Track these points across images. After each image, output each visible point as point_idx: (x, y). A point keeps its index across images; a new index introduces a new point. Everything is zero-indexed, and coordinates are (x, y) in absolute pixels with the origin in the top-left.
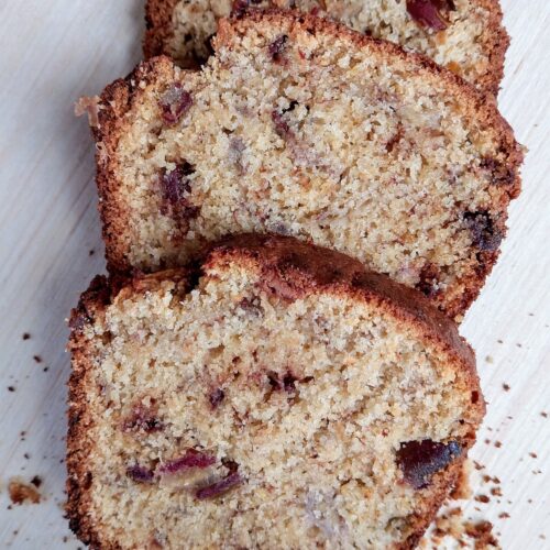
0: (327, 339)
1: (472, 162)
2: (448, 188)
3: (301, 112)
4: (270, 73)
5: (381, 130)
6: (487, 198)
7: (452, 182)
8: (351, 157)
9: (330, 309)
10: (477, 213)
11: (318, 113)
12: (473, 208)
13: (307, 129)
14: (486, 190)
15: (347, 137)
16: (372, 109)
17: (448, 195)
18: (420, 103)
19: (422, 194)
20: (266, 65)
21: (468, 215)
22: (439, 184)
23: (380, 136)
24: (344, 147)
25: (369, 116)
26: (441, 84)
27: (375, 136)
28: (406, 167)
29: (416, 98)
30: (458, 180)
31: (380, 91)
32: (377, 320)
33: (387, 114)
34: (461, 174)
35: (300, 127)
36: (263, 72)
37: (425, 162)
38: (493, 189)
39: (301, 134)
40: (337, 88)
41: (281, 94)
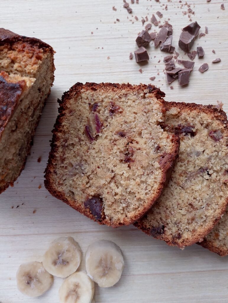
1: (181, 231)
2: (174, 222)
3: (207, 177)
5: (197, 202)
6: (168, 234)
7: (175, 223)
8: (189, 192)
10: (163, 230)
11: (205, 183)
12: (166, 229)
13: (201, 178)
14: (171, 234)
15: (196, 191)
16: (204, 201)
17: (171, 221)
18: (204, 217)
19: (173, 213)
20: (224, 168)
21: (164, 227)
22: (175, 219)
23: (195, 202)
24: (192, 190)
25: (202, 199)
26: (209, 225)
27: (195, 201)
28: (183, 209)
29: (206, 216)
31: (210, 204)
33: (202, 205)
34: (177, 226)
35: (201, 176)
36: (222, 167)
37: (183, 215)
38: (171, 236)
39: (199, 176)
40: (213, 190)
41: (214, 172)
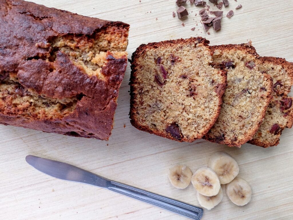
0: (207, 102)
1: (236, 135)
2: (230, 130)
3: (249, 95)
4: (258, 87)
5: (244, 114)
6: (228, 139)
7: (232, 131)
8: (237, 108)
9: (215, 102)
10: (224, 137)
11: (248, 99)
12: (225, 136)
13: (244, 97)
14: (230, 139)
15: (242, 106)
16: (249, 112)
17: (229, 130)
18: (251, 123)
19: (229, 124)
20: (260, 87)
21: (224, 135)
22: (231, 128)
23: (243, 114)
24: (240, 106)
25: (247, 111)
26: (255, 127)
27: (243, 113)
28: (235, 120)
29: (252, 122)
30: (232, 132)
31: (254, 113)
32: (214, 113)
33: (248, 115)
34: (233, 133)
35: (244, 95)
36: (258, 86)
37: (236, 124)
38: (230, 140)
39: (243, 95)
40: (254, 103)
41: (253, 90)
